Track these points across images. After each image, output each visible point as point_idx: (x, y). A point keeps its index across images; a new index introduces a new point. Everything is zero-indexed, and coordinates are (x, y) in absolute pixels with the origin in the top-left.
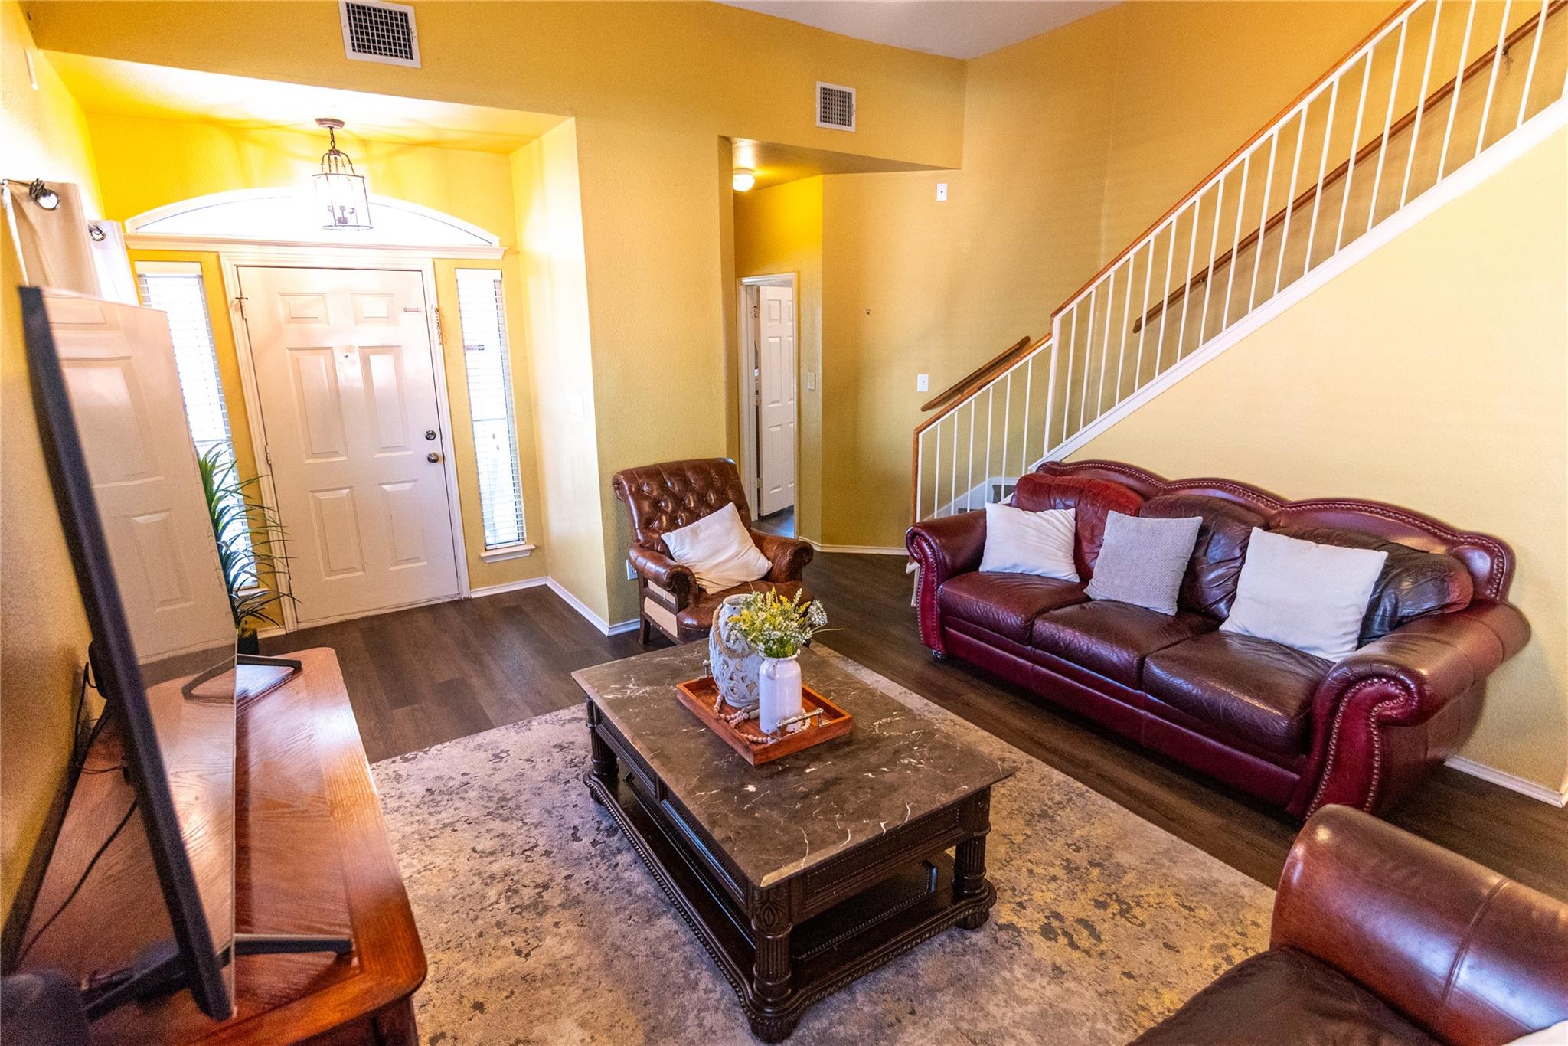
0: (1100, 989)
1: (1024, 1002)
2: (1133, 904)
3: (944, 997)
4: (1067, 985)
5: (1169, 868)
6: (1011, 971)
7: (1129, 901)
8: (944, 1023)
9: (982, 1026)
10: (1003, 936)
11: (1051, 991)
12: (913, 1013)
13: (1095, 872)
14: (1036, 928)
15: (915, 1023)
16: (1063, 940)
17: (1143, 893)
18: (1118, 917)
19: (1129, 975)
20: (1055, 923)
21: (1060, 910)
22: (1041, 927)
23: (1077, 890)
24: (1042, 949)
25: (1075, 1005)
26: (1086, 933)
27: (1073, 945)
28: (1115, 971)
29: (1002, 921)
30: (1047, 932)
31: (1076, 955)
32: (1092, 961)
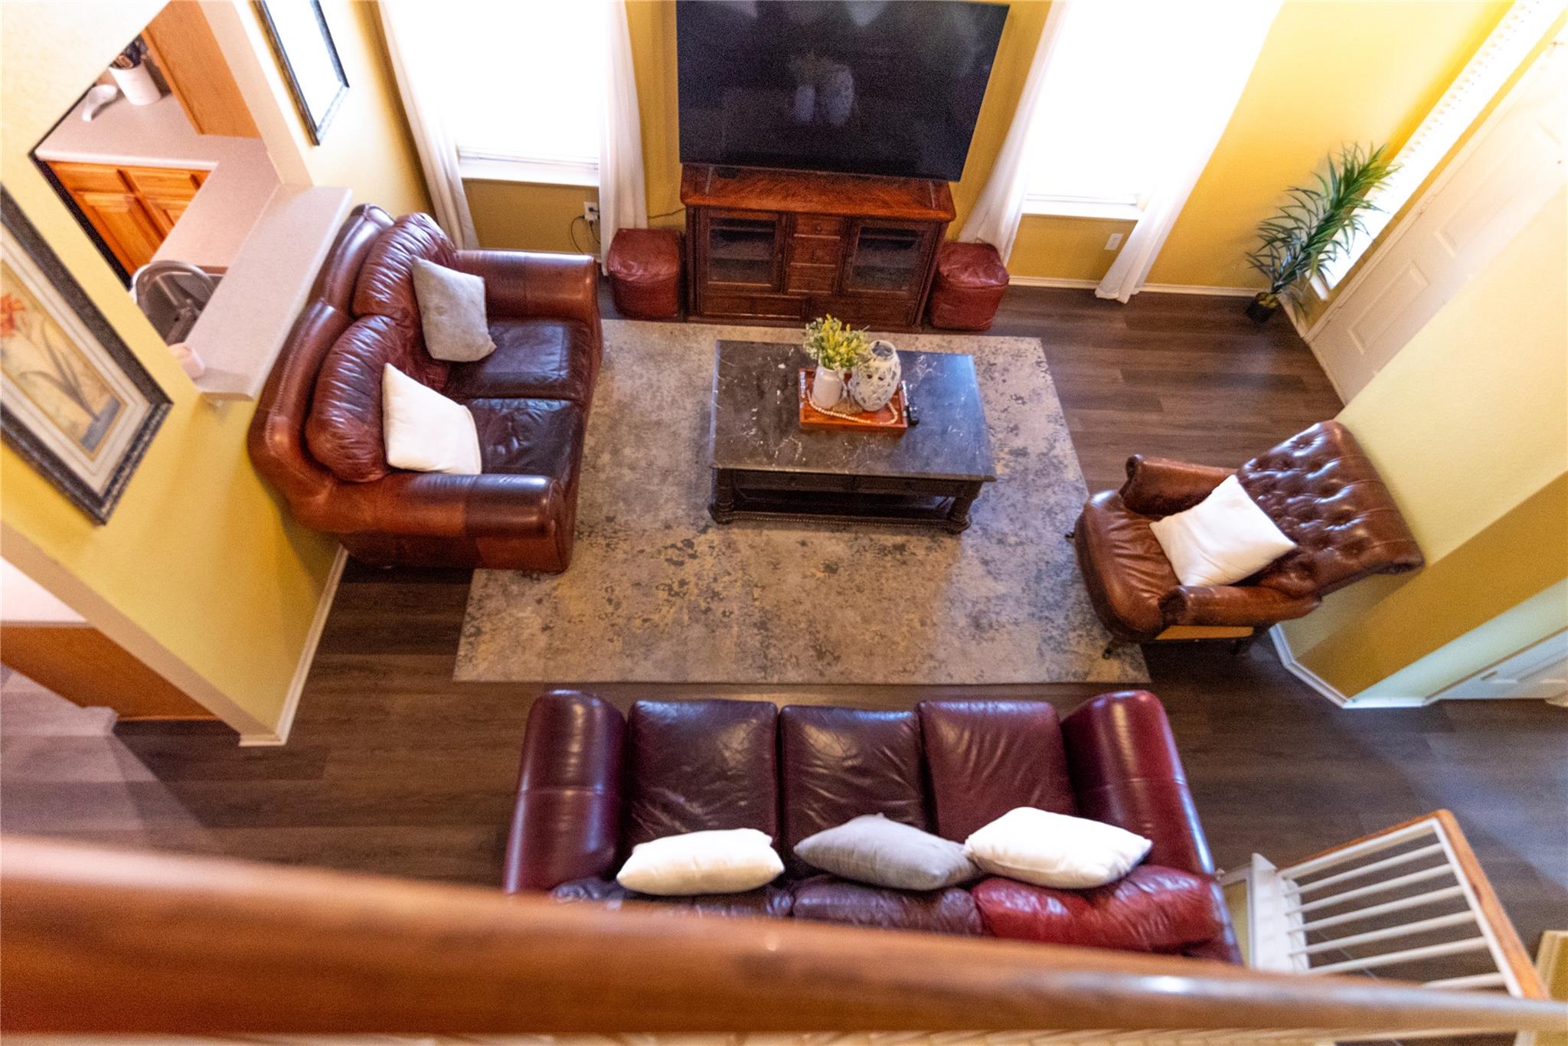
0: (647, 534)
1: (667, 501)
2: (671, 598)
3: (693, 477)
4: (659, 523)
5: (672, 645)
6: (683, 510)
7: (674, 599)
8: (683, 467)
9: (670, 479)
10: (702, 523)
11: (662, 515)
12: (697, 462)
13: (703, 606)
14: (694, 541)
15: (691, 459)
16: (680, 545)
17: (672, 610)
18: (670, 582)
19: (642, 551)
20: (690, 551)
21: (696, 562)
22: (693, 543)
23: (700, 583)
24: (684, 532)
25: (649, 517)
26: (675, 559)
27: (673, 546)
28: (648, 549)
29: (710, 530)
30: (689, 543)
31: (669, 542)
32: (661, 545)
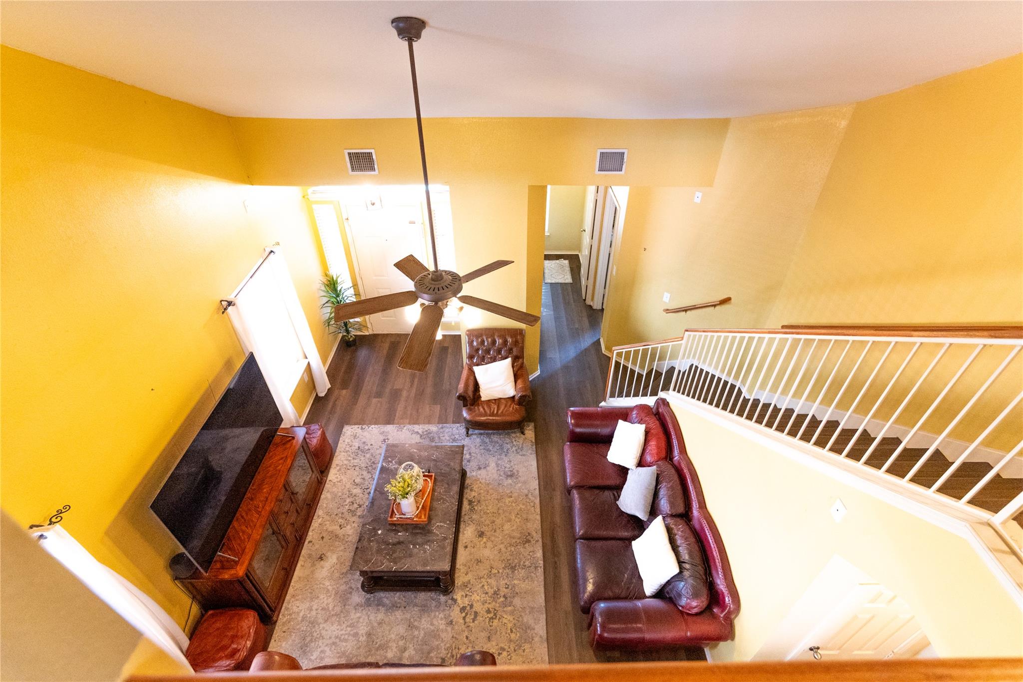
0: (455, 635)
1: (432, 624)
2: (498, 618)
3: (416, 609)
4: (448, 628)
5: (526, 614)
6: (439, 614)
7: (498, 616)
8: (408, 616)
9: (416, 623)
10: (450, 602)
11: (442, 627)
12: (405, 607)
13: (502, 599)
14: (461, 606)
15: (402, 611)
16: (464, 614)
17: (506, 617)
18: (488, 619)
19: (467, 638)
20: (468, 608)
21: (475, 605)
22: (463, 607)
23: (488, 602)
24: (456, 614)
25: (443, 635)
26: (473, 617)
27: (464, 618)
28: (466, 633)
29: (455, 597)
30: (463, 609)
31: (462, 621)
32: (463, 626)
